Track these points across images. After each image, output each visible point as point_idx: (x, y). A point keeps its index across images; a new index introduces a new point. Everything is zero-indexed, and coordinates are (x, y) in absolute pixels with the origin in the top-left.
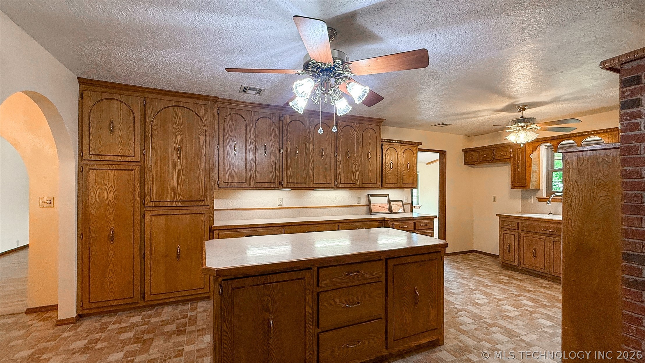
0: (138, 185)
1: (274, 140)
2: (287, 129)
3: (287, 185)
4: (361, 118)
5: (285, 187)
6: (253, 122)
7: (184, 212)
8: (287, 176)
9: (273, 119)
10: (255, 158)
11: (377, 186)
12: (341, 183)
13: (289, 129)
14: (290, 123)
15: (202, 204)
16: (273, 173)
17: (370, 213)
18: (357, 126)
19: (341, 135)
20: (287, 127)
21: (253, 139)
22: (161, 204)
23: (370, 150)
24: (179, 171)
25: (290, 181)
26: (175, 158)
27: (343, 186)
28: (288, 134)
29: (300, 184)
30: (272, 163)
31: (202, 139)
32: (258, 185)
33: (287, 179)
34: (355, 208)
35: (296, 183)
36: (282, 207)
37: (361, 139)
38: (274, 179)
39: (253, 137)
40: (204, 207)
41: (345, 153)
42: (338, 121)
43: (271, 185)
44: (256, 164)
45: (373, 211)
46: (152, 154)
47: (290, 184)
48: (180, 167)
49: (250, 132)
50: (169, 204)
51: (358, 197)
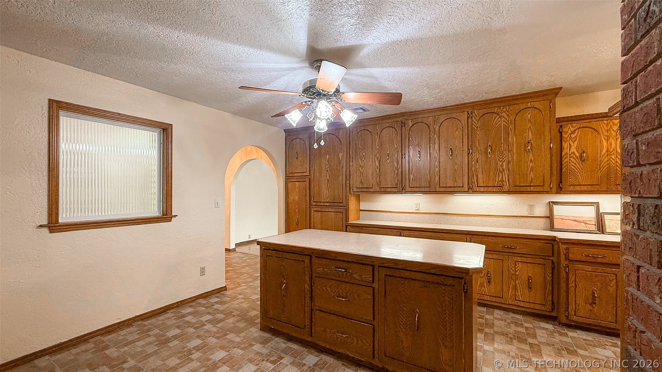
0: (308, 191)
1: (396, 146)
2: (409, 134)
3: (409, 189)
4: (512, 98)
5: (407, 192)
6: (377, 133)
7: (331, 210)
8: (409, 180)
9: (396, 127)
10: (380, 166)
11: (546, 188)
12: (478, 187)
13: (411, 133)
14: (411, 126)
15: (341, 205)
16: (396, 178)
17: (552, 228)
18: (505, 110)
19: (477, 127)
20: (409, 131)
21: (378, 149)
22: (319, 204)
23: (530, 137)
24: (328, 180)
25: (412, 185)
26: (325, 171)
27: (482, 189)
28: (410, 139)
29: (424, 188)
30: (394, 169)
31: (341, 155)
32: (382, 190)
33: (409, 184)
34: (522, 219)
35: (419, 187)
36: (419, 212)
37: (511, 127)
38: (397, 184)
39: (377, 147)
40: (343, 207)
41: (483, 148)
42: (473, 111)
43: (394, 190)
44: (381, 170)
45: (556, 226)
46: (314, 170)
47: (412, 188)
48: (328, 177)
49: (375, 143)
50: (322, 204)
51: (530, 205)
